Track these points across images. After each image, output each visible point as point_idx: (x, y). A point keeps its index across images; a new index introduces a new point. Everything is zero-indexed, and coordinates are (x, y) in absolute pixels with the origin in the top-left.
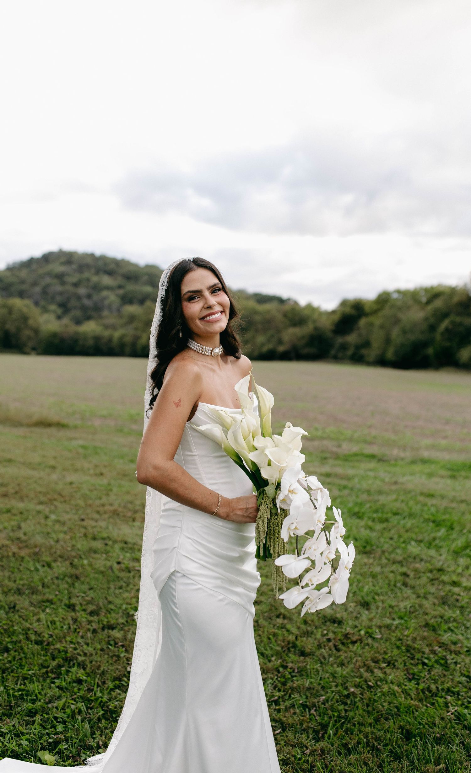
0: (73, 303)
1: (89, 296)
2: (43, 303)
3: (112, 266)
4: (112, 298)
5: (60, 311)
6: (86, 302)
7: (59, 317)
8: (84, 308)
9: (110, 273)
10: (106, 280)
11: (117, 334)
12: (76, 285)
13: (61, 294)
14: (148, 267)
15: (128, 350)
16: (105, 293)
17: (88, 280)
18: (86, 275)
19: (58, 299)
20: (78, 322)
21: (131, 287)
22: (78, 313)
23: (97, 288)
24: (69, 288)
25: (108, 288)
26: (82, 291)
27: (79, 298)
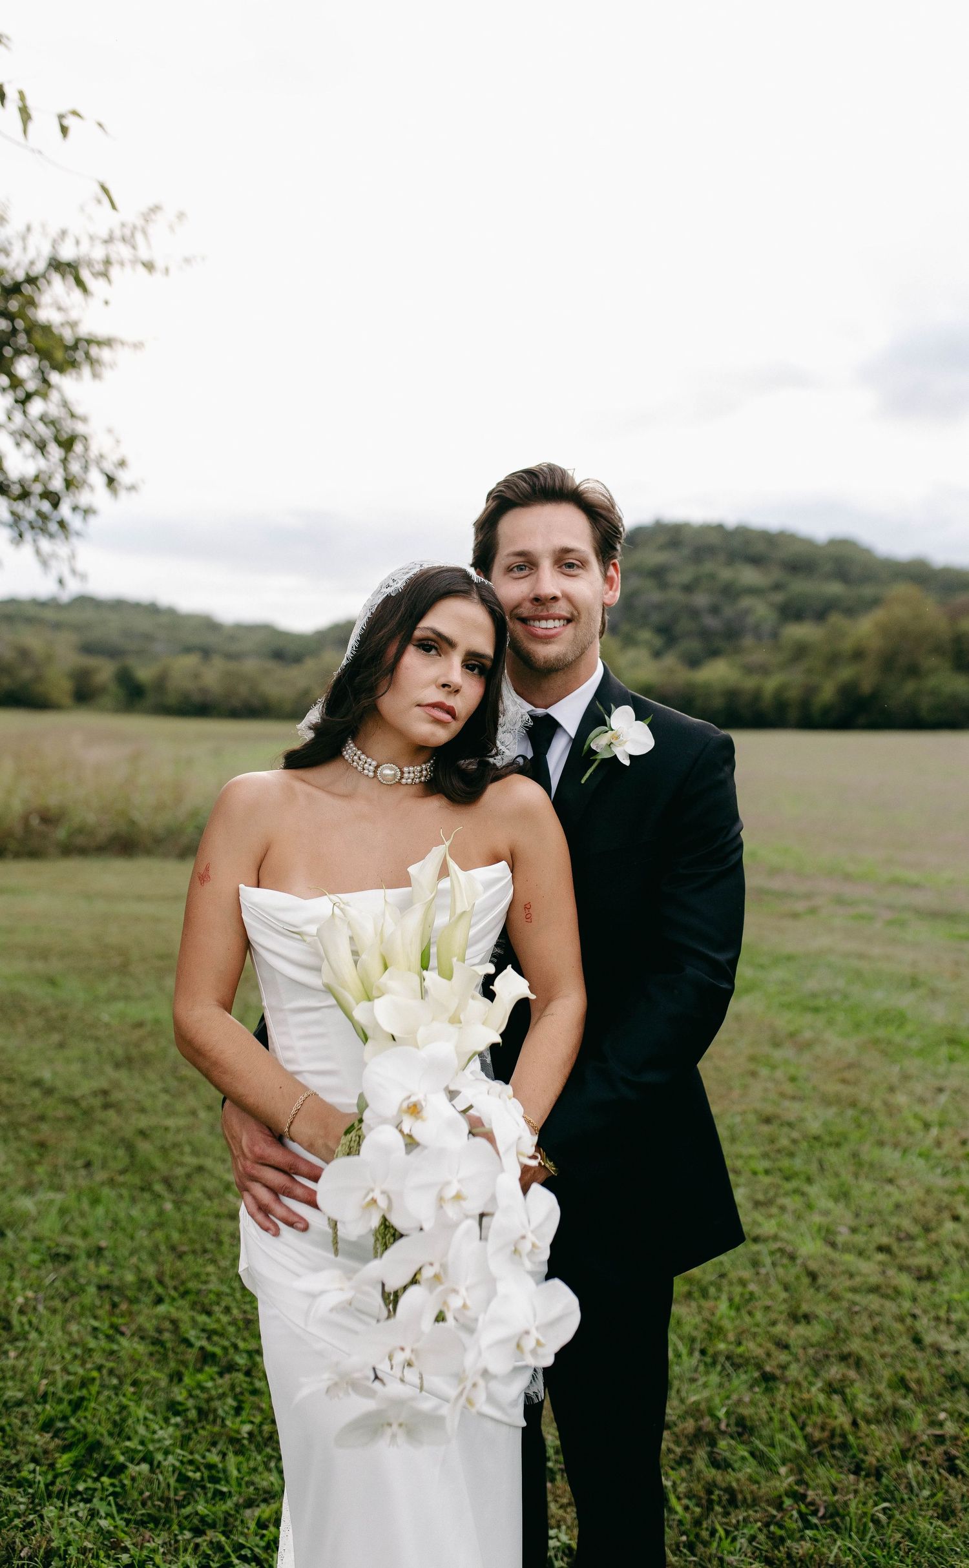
0: (685, 624)
1: (715, 610)
2: (625, 627)
3: (760, 547)
4: (761, 610)
5: (658, 642)
6: (711, 622)
7: (657, 654)
8: (705, 634)
9: (756, 560)
10: (749, 576)
11: (770, 685)
12: (688, 588)
13: (659, 607)
14: (834, 543)
15: (793, 714)
16: (746, 602)
17: (712, 577)
18: (708, 567)
19: (655, 618)
20: (694, 662)
21: (801, 586)
22: (693, 645)
23: (730, 592)
24: (676, 596)
25: (753, 591)
26: (701, 600)
27: (694, 613)
